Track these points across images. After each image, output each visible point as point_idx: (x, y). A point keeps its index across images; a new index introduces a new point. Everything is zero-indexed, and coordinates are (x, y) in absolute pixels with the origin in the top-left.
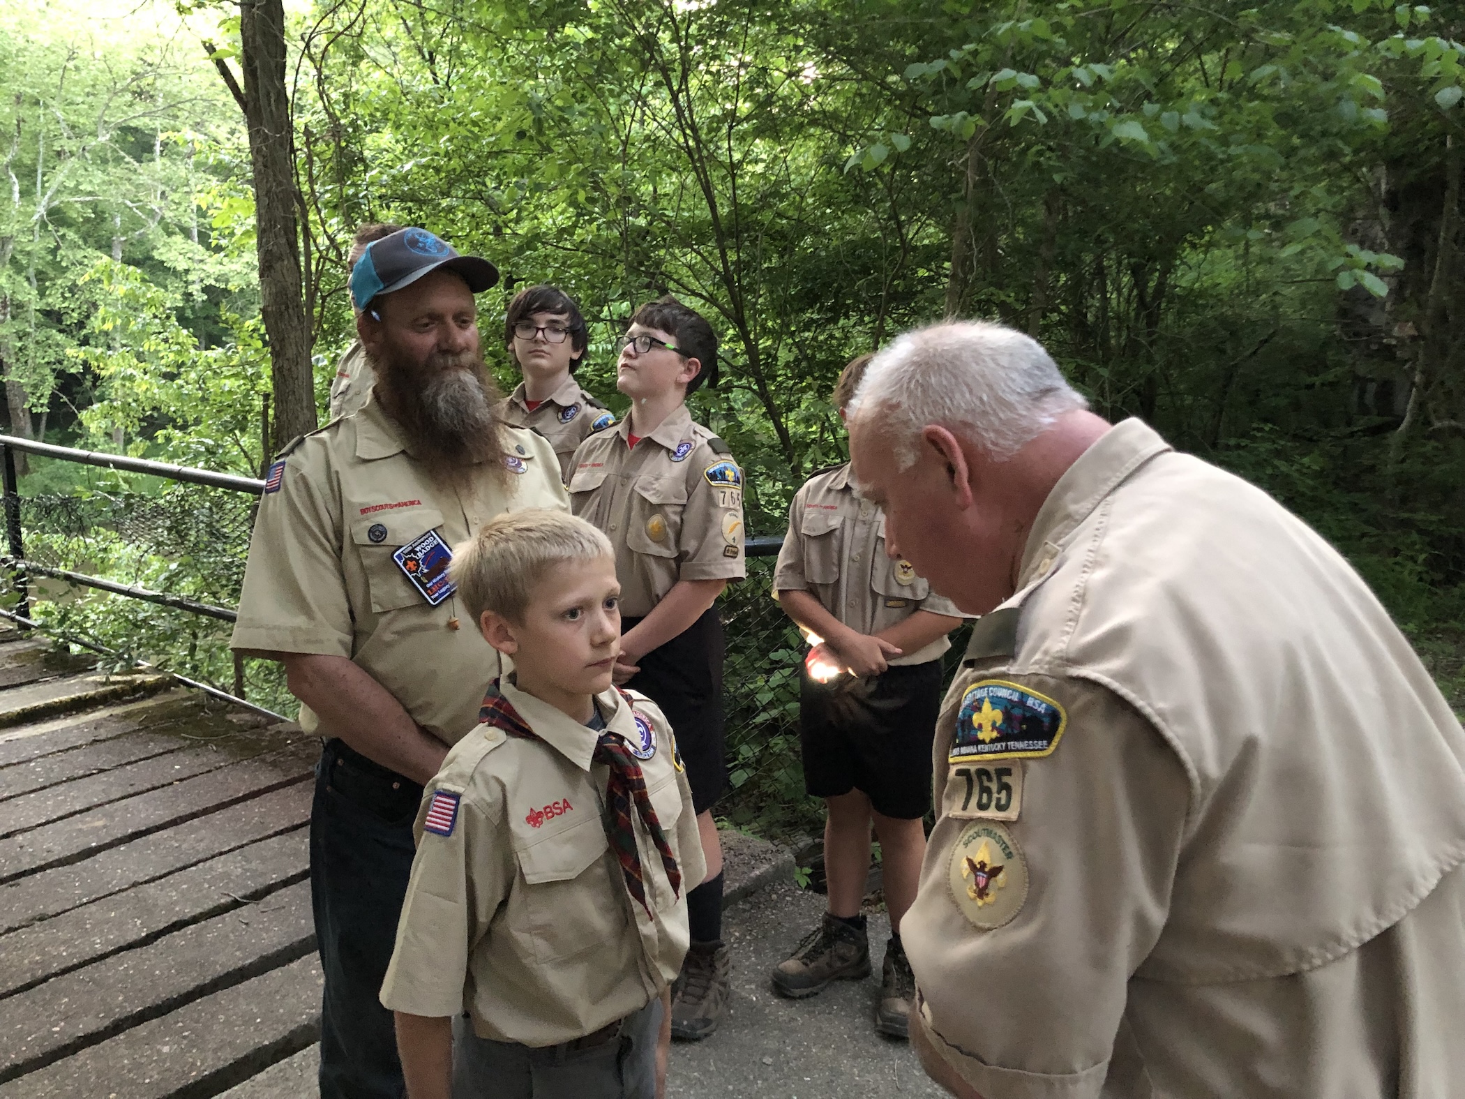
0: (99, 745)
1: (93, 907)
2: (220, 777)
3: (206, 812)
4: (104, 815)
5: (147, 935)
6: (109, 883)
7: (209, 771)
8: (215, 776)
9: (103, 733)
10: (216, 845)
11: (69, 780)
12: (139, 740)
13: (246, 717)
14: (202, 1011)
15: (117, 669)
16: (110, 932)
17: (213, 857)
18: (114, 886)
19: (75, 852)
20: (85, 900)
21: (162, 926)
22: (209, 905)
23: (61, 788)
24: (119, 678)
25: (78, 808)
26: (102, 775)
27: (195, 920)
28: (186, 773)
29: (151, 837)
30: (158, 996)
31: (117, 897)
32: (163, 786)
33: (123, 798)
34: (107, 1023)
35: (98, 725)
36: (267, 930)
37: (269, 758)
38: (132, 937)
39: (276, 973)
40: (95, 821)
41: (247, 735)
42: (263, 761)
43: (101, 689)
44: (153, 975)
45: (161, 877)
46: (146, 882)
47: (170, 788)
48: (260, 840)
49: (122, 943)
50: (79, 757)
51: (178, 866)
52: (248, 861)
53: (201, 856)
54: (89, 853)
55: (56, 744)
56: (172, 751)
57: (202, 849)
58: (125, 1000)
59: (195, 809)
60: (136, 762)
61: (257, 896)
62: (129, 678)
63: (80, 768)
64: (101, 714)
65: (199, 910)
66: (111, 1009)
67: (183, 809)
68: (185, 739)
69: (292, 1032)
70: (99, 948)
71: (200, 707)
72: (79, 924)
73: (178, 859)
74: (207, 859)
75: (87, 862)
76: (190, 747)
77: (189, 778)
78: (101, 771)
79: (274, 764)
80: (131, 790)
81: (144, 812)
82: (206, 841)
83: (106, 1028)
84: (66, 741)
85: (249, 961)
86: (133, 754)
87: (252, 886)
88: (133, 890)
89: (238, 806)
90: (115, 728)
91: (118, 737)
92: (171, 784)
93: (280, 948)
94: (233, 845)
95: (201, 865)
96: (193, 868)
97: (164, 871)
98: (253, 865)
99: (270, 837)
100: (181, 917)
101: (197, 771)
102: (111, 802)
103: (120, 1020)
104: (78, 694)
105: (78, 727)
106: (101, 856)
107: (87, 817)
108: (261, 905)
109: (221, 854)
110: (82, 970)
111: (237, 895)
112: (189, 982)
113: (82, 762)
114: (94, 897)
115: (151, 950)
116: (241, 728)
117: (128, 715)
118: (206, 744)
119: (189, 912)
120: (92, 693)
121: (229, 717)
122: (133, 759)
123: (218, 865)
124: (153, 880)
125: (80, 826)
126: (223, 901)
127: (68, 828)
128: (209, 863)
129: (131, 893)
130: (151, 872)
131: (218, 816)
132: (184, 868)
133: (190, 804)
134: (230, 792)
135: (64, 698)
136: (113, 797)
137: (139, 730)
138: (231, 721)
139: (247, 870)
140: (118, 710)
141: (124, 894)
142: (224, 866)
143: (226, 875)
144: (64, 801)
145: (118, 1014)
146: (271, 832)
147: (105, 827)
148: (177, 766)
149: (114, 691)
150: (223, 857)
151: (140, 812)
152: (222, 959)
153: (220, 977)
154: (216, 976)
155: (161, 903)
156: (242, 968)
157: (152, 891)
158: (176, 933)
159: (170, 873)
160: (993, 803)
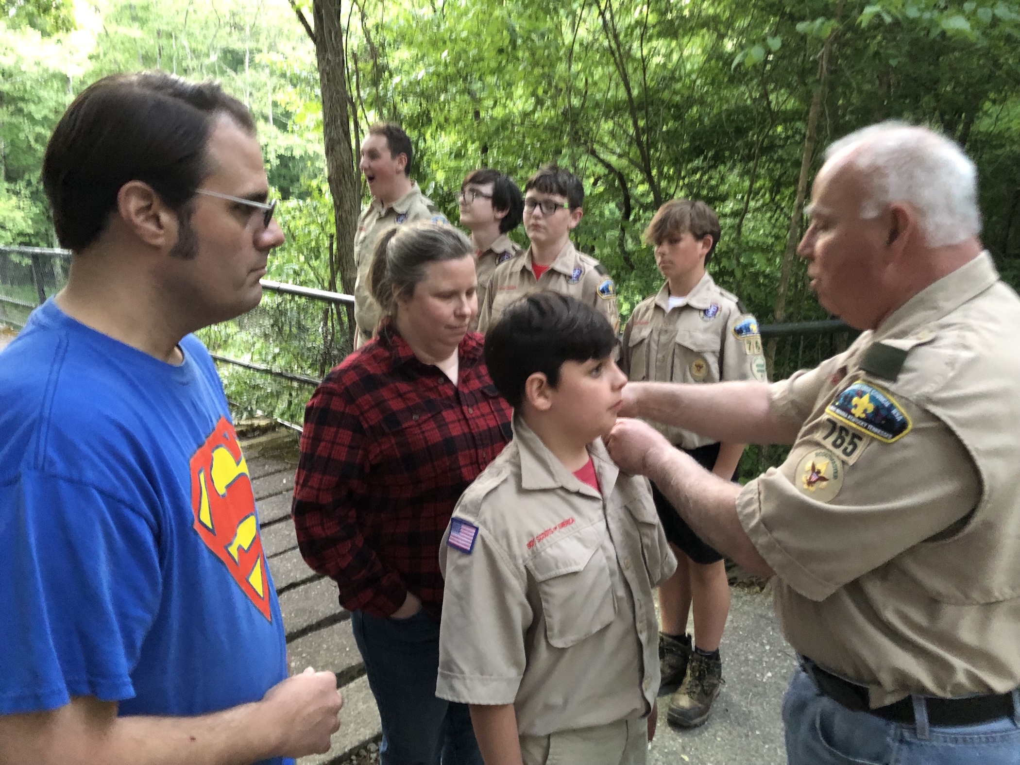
12: (260, 463)
14: (313, 641)
15: (244, 417)
24: (246, 422)
29: (272, 527)
45: (281, 554)
47: (280, 496)
62: (251, 422)
68: (286, 463)
86: (256, 473)
92: (281, 493)
97: (281, 550)
112: (303, 623)
117: (252, 446)
122: (256, 476)
124: (276, 555)
130: (275, 550)
137: (259, 457)
148: (284, 481)
149: (243, 431)
152: (321, 608)
153: (322, 620)
154: (319, 619)
155: (281, 571)
156: (334, 615)
157: (275, 563)
158: (292, 591)
159: (285, 551)
160: (842, 448)
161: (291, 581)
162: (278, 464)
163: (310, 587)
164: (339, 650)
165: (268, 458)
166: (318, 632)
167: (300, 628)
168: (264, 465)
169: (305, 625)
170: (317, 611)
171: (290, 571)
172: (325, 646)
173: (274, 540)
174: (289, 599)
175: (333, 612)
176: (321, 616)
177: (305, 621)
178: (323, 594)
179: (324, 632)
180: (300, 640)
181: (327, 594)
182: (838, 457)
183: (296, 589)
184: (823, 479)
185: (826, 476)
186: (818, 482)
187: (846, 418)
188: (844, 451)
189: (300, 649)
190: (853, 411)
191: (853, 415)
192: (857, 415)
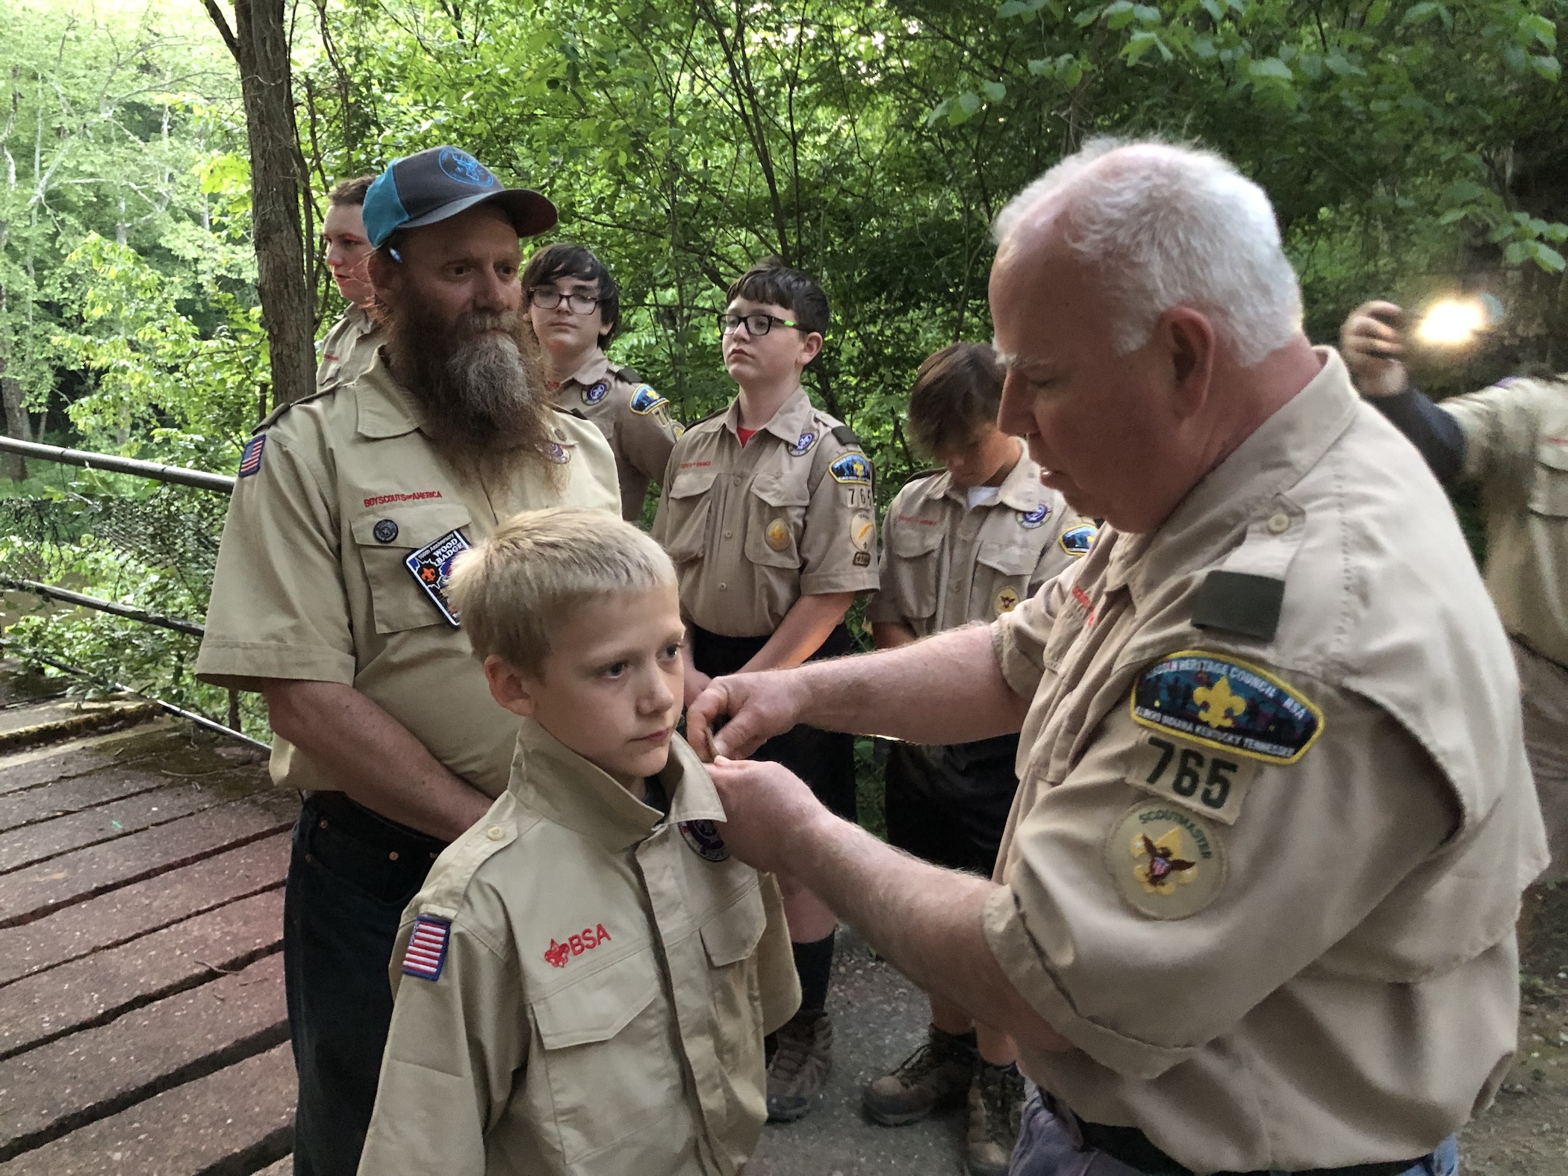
0: (64, 782)
1: (44, 978)
2: (203, 822)
3: (184, 863)
4: (67, 866)
5: (105, 1013)
6: (64, 948)
7: (191, 814)
8: (197, 821)
9: (72, 769)
10: (193, 902)
11: (29, 823)
12: (113, 778)
13: (238, 751)
14: (163, 1107)
15: (90, 695)
16: (61, 1008)
17: (189, 917)
18: (70, 953)
19: (30, 910)
20: (36, 968)
21: (123, 1001)
22: (181, 976)
23: (19, 833)
24: (96, 705)
25: (36, 857)
26: (68, 817)
27: (162, 994)
28: (166, 816)
29: (118, 892)
30: (113, 1088)
31: (73, 965)
32: (136, 831)
33: (89, 845)
34: (49, 1121)
35: (68, 759)
36: (246, 1007)
37: (262, 799)
38: (86, 1015)
39: (253, 1062)
40: (56, 873)
41: (237, 772)
42: (254, 802)
43: (75, 718)
44: (107, 1062)
45: (126, 941)
46: (108, 947)
47: (144, 835)
48: (245, 897)
49: (74, 1021)
50: (42, 797)
51: (148, 927)
52: (229, 922)
53: (176, 916)
54: (47, 911)
55: (17, 781)
56: (149, 791)
57: (177, 909)
58: (73, 1094)
59: (173, 860)
60: (108, 802)
61: (237, 965)
62: (106, 705)
63: (41, 810)
64: (74, 746)
65: (167, 982)
66: (57, 1105)
67: (158, 860)
68: (167, 776)
69: (269, 1137)
70: (48, 1028)
71: (186, 739)
72: (26, 998)
73: (147, 919)
74: (181, 920)
75: (42, 922)
76: (171, 786)
77: (166, 822)
78: (67, 813)
79: (266, 807)
80: (99, 836)
81: (112, 863)
82: (182, 898)
83: (49, 1128)
84: (31, 777)
85: (222, 1046)
86: (105, 794)
87: (232, 953)
88: (92, 956)
89: (221, 856)
90: (87, 763)
91: (90, 773)
92: (146, 829)
93: (260, 1029)
94: (213, 903)
95: (173, 928)
96: (164, 931)
97: (131, 934)
98: (234, 929)
99: (255, 893)
100: (146, 991)
101: (176, 813)
102: (76, 849)
103: (65, 1118)
104: (47, 724)
105: (44, 761)
106: (57, 915)
107: (47, 868)
108: (241, 977)
109: (198, 913)
110: (25, 1055)
111: (214, 964)
112: (148, 1072)
113: (44, 802)
114: (46, 964)
115: (108, 1031)
116: (231, 765)
117: (103, 748)
118: (189, 783)
119: (156, 984)
120: (62, 722)
121: (219, 751)
122: (105, 799)
123: (194, 926)
124: (117, 944)
125: (38, 879)
126: (196, 971)
127: (24, 881)
128: (181, 926)
129: (90, 961)
130: (116, 935)
131: (198, 867)
132: (154, 930)
133: (166, 853)
134: (213, 841)
135: (32, 728)
136: (76, 845)
137: (115, 766)
138: (219, 756)
139: (227, 933)
140: (93, 742)
141: (81, 962)
142: (202, 926)
143: (202, 940)
144: (22, 848)
145: (64, 1110)
146: (258, 888)
147: (66, 880)
148: (156, 808)
149: (88, 722)
150: (201, 917)
151: (107, 862)
152: (190, 1043)
153: (188, 1067)
154: (182, 1064)
155: (123, 973)
156: (214, 1055)
157: (113, 958)
158: (138, 1010)
159: (138, 936)
160: (1199, 792)
161: (138, 993)
162: (147, 779)
163: (174, 1003)
164: (213, 1124)
165: (130, 768)
166: (176, 1090)
167: (142, 1083)
168: (122, 780)
169: (154, 1075)
170: (181, 1048)
171: (141, 973)
172: (186, 1117)
173: (118, 917)
174: (127, 1027)
175: (212, 1049)
176: (188, 1058)
177: (155, 1069)
178: (198, 1015)
179: (188, 1089)
180: (138, 1107)
181: (204, 1016)
182: (1198, 814)
183: (147, 1008)
184: (1182, 865)
185: (1188, 859)
186: (1173, 874)
187: (1193, 733)
188: (1206, 799)
189: (136, 1125)
190: (1203, 715)
191: (1206, 724)
192: (1215, 725)
